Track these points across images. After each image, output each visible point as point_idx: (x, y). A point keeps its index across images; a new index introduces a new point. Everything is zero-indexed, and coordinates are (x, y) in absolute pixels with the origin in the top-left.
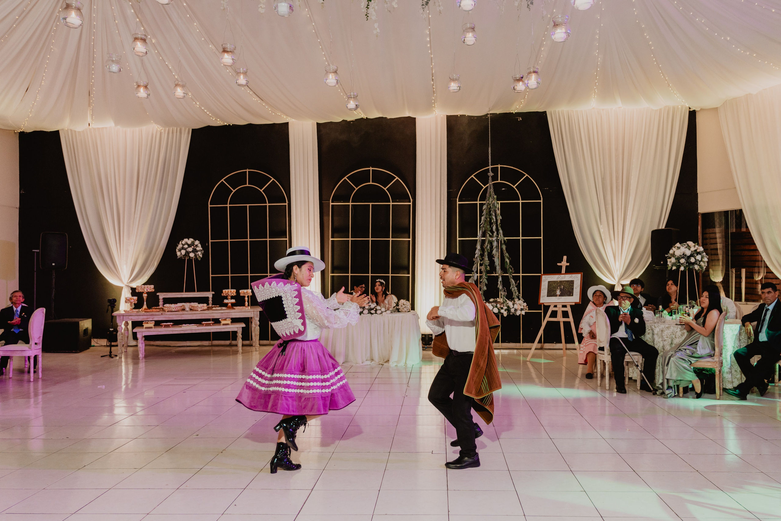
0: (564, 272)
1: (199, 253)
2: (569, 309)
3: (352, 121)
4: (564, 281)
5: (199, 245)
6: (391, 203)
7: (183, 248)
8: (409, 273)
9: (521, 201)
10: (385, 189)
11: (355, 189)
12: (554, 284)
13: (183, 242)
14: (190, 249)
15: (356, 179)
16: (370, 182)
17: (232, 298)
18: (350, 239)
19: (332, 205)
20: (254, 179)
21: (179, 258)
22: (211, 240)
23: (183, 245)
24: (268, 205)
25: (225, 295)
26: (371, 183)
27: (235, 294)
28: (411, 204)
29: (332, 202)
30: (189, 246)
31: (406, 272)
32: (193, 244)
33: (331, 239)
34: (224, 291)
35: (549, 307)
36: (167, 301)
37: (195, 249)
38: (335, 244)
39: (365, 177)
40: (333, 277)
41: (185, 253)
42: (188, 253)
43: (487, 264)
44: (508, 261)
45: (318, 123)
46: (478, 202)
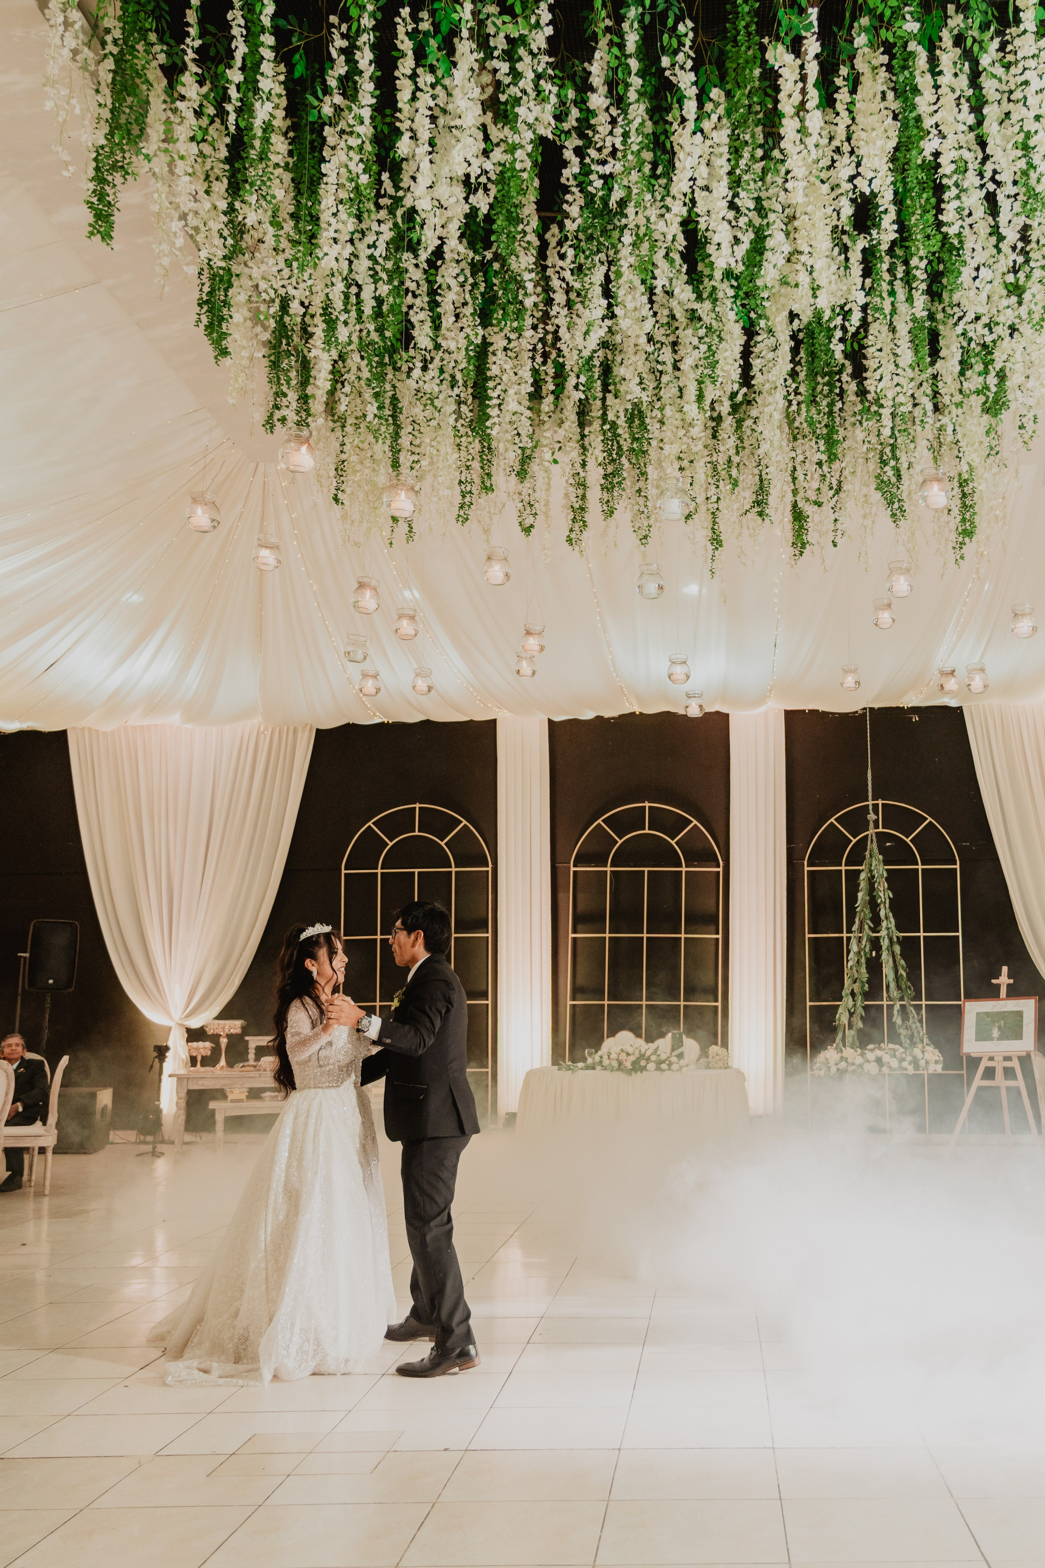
6: (684, 869)
8: (716, 1001)
10: (673, 842)
18: (608, 935)
19: (575, 872)
20: (430, 821)
24: (454, 870)
26: (647, 831)
28: (720, 869)
29: (575, 866)
31: (711, 997)
38: (579, 944)
39: (635, 820)
40: (573, 1007)
43: (865, 980)
44: (904, 974)
45: (550, 722)
46: (843, 868)
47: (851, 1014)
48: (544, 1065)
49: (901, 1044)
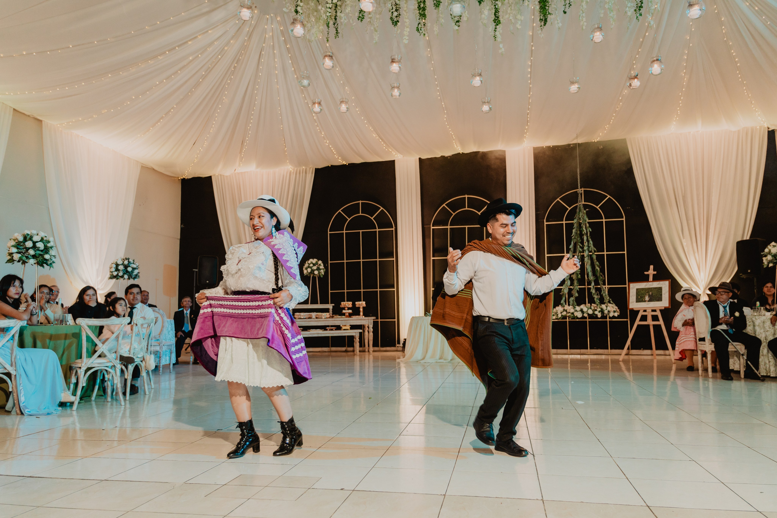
0: (652, 280)
1: (322, 271)
2: (658, 313)
3: (449, 156)
4: (652, 288)
5: (322, 264)
7: (309, 267)
9: (604, 220)
11: (452, 214)
12: (643, 291)
13: (309, 262)
14: (315, 268)
15: (454, 206)
16: (465, 208)
17: (349, 309)
21: (306, 276)
22: (330, 261)
23: (309, 264)
25: (343, 306)
27: (351, 306)
30: (314, 265)
32: (317, 263)
34: (342, 303)
35: (638, 312)
37: (319, 268)
41: (311, 271)
42: (313, 271)
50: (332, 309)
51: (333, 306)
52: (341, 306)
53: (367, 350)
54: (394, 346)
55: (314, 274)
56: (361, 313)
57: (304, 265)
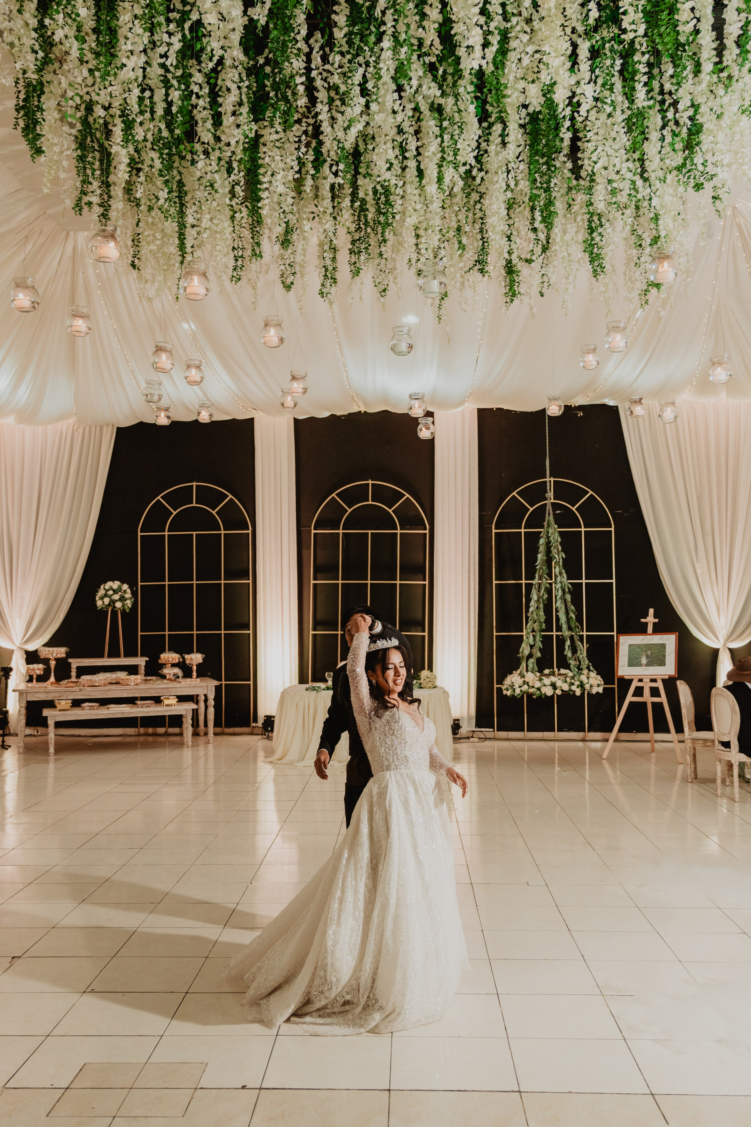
0: (651, 632)
1: (128, 602)
2: (660, 685)
4: (651, 644)
5: (129, 591)
6: (399, 531)
7: (106, 595)
8: (424, 631)
9: (583, 529)
10: (390, 511)
11: (348, 511)
12: (638, 648)
13: (107, 587)
14: (116, 597)
15: (350, 497)
16: (368, 501)
18: (340, 582)
19: (315, 534)
20: (205, 495)
21: (100, 610)
22: (141, 582)
23: (106, 590)
24: (223, 532)
25: (163, 662)
26: (370, 502)
27: (177, 661)
28: (427, 532)
29: (315, 529)
30: (115, 592)
31: (420, 628)
32: (120, 589)
33: (312, 582)
34: (162, 655)
36: (82, 671)
37: (123, 597)
38: (319, 589)
39: (361, 493)
40: (314, 636)
41: (109, 601)
42: (113, 602)
43: (543, 620)
44: (574, 616)
45: (295, 420)
46: (523, 530)
47: (532, 647)
48: (293, 684)
49: (570, 670)
50: (145, 667)
51: (146, 661)
52: (160, 661)
53: (202, 733)
54: (248, 725)
55: (114, 607)
56: (195, 674)
57: (97, 592)
